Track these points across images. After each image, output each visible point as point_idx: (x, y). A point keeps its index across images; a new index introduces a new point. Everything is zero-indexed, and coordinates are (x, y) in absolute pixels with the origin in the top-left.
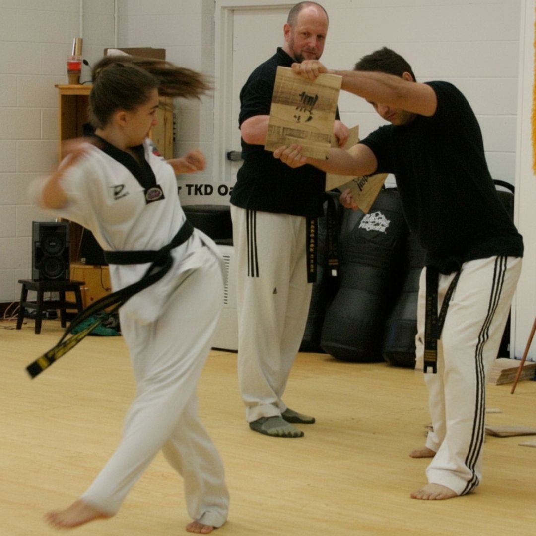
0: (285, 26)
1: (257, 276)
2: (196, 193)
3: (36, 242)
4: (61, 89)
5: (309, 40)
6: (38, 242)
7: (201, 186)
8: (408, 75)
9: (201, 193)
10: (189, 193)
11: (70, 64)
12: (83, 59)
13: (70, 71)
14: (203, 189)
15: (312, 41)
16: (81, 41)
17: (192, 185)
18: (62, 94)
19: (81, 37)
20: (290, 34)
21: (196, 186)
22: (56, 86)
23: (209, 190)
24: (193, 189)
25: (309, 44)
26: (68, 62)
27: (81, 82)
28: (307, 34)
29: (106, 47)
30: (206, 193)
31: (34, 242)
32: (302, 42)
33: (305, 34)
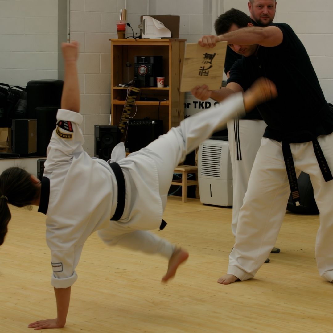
0: (248, 3)
1: (241, 159)
2: (200, 107)
3: (97, 138)
4: (113, 41)
5: (262, 10)
6: (98, 138)
7: (203, 103)
8: (250, 24)
9: (203, 107)
10: (195, 107)
11: (118, 26)
12: (127, 23)
13: (119, 30)
14: (204, 105)
15: (265, 10)
16: (126, 12)
17: (197, 102)
18: (114, 44)
19: (126, 9)
20: (251, 7)
21: (200, 102)
22: (110, 40)
23: (208, 105)
24: (198, 105)
25: (263, 13)
26: (117, 24)
27: (126, 36)
28: (261, 6)
29: (141, 15)
30: (206, 107)
31: (96, 138)
32: (260, 11)
33: (260, 6)
